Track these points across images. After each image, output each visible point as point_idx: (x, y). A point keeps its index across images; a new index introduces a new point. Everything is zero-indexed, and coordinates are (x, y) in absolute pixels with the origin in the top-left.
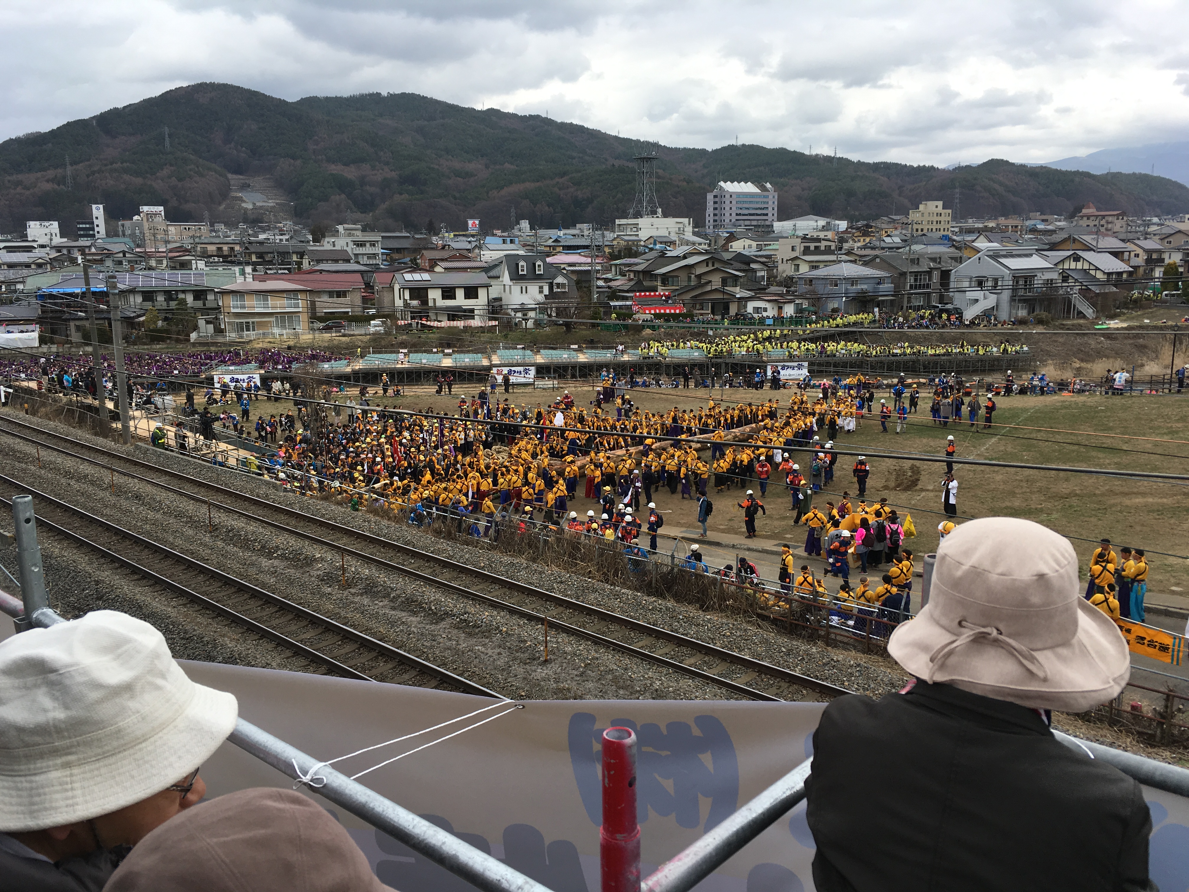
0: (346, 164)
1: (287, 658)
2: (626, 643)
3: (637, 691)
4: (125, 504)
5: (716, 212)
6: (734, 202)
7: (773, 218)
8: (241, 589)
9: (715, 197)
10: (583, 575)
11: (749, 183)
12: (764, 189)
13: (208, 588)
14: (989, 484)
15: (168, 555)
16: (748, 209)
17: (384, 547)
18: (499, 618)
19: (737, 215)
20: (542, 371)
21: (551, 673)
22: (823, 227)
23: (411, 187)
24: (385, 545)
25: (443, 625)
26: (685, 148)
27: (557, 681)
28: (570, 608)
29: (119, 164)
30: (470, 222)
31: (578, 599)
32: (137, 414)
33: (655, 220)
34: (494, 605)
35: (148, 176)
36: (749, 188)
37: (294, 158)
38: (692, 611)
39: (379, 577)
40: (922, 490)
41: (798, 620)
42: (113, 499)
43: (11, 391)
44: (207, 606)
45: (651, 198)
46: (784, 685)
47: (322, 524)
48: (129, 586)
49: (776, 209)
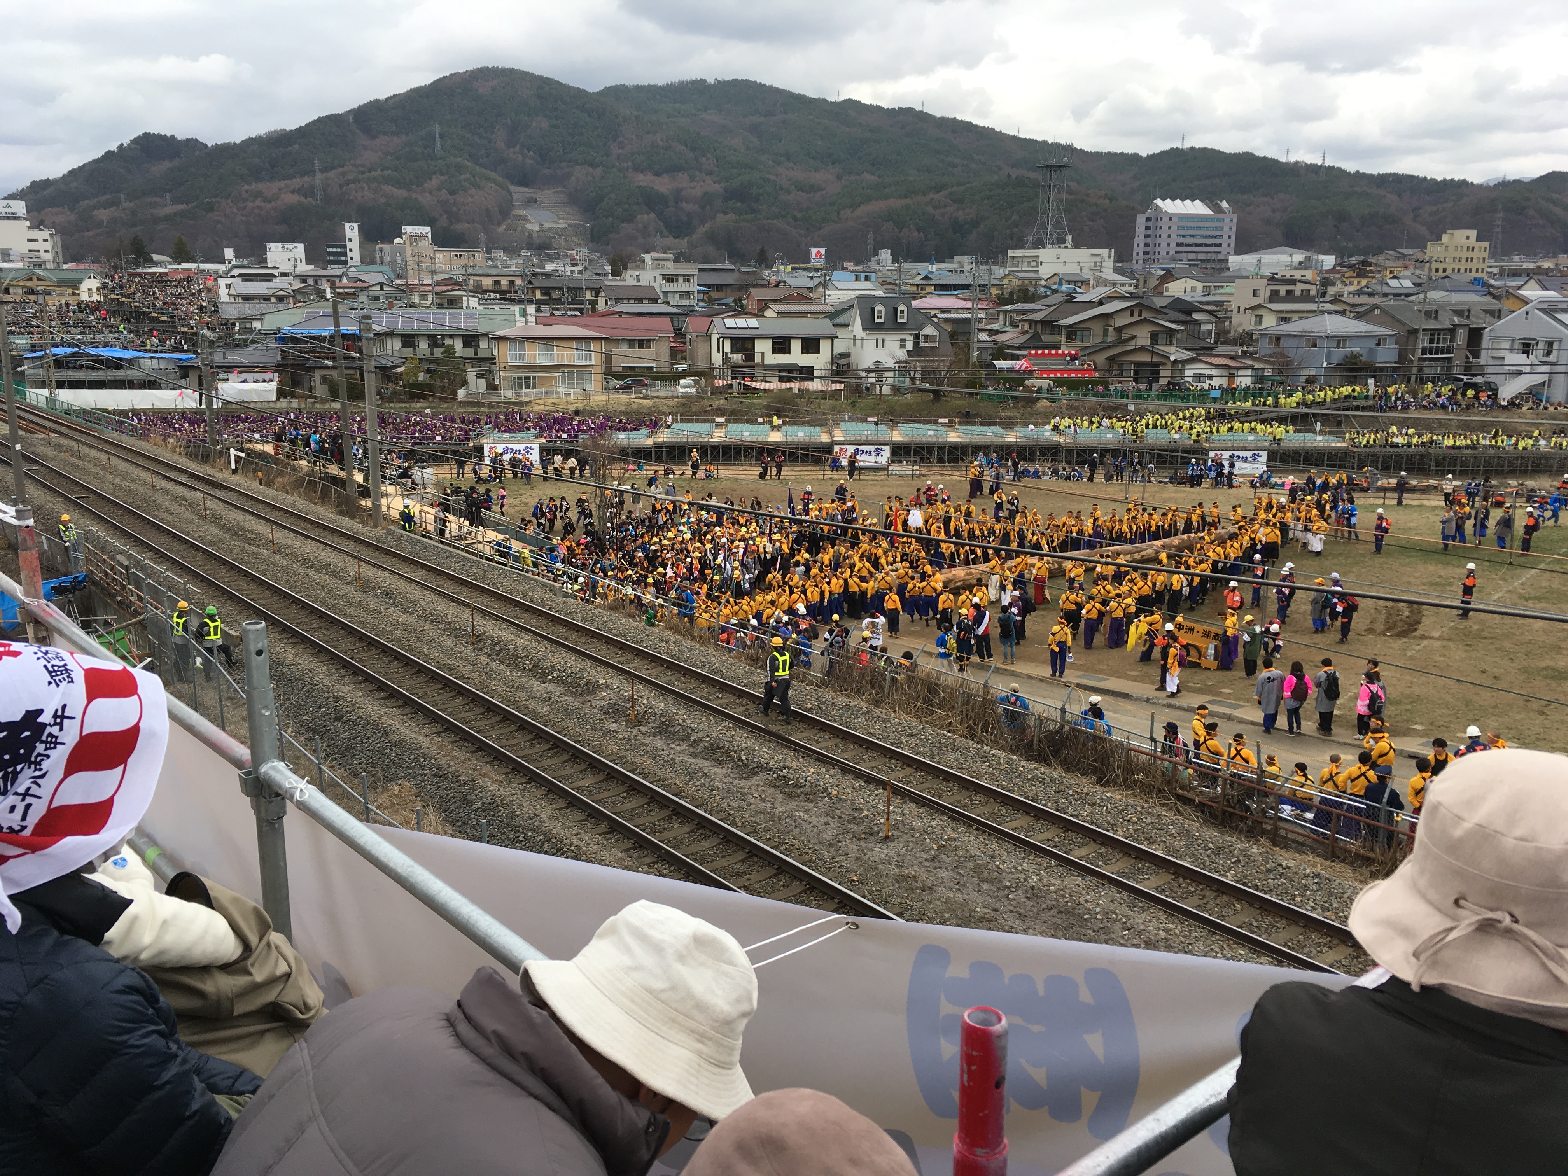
0: (657, 174)
1: (560, 809)
2: (995, 821)
3: (1006, 887)
4: (373, 603)
5: (1148, 240)
6: (1174, 228)
7: (1229, 250)
8: (507, 717)
9: (1148, 220)
10: (942, 727)
11: (1197, 201)
12: (1218, 209)
13: (467, 714)
14: (1522, 634)
15: (421, 670)
16: (1193, 236)
17: (684, 676)
18: (828, 777)
19: (1177, 245)
20: (900, 452)
21: (892, 853)
22: (1300, 263)
23: (739, 204)
24: (686, 672)
25: (755, 780)
26: (1109, 153)
27: (900, 864)
28: (922, 770)
29: (379, 172)
30: (814, 251)
31: (932, 758)
32: (391, 489)
33: (1062, 251)
34: (822, 759)
35: (414, 187)
36: (1197, 208)
37: (592, 165)
38: (1086, 785)
39: (677, 714)
40: (1423, 637)
41: (1234, 808)
42: (359, 596)
43: (243, 455)
44: (466, 737)
45: (1058, 222)
46: (1210, 894)
47: (608, 641)
48: (373, 705)
49: (1233, 237)
